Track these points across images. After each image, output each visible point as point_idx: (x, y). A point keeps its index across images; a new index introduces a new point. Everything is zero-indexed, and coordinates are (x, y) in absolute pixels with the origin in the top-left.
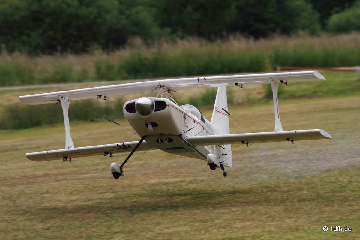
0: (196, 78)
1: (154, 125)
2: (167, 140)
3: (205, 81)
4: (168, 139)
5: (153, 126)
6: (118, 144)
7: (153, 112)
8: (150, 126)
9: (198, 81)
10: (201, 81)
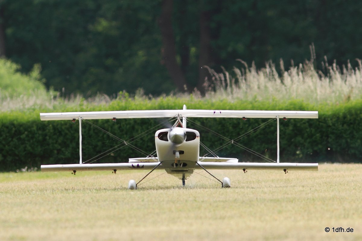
0: (213, 111)
1: (181, 152)
2: (182, 165)
3: (220, 113)
4: (182, 163)
5: (180, 154)
6: (132, 164)
7: (185, 142)
8: (178, 154)
9: (214, 113)
10: (217, 114)
